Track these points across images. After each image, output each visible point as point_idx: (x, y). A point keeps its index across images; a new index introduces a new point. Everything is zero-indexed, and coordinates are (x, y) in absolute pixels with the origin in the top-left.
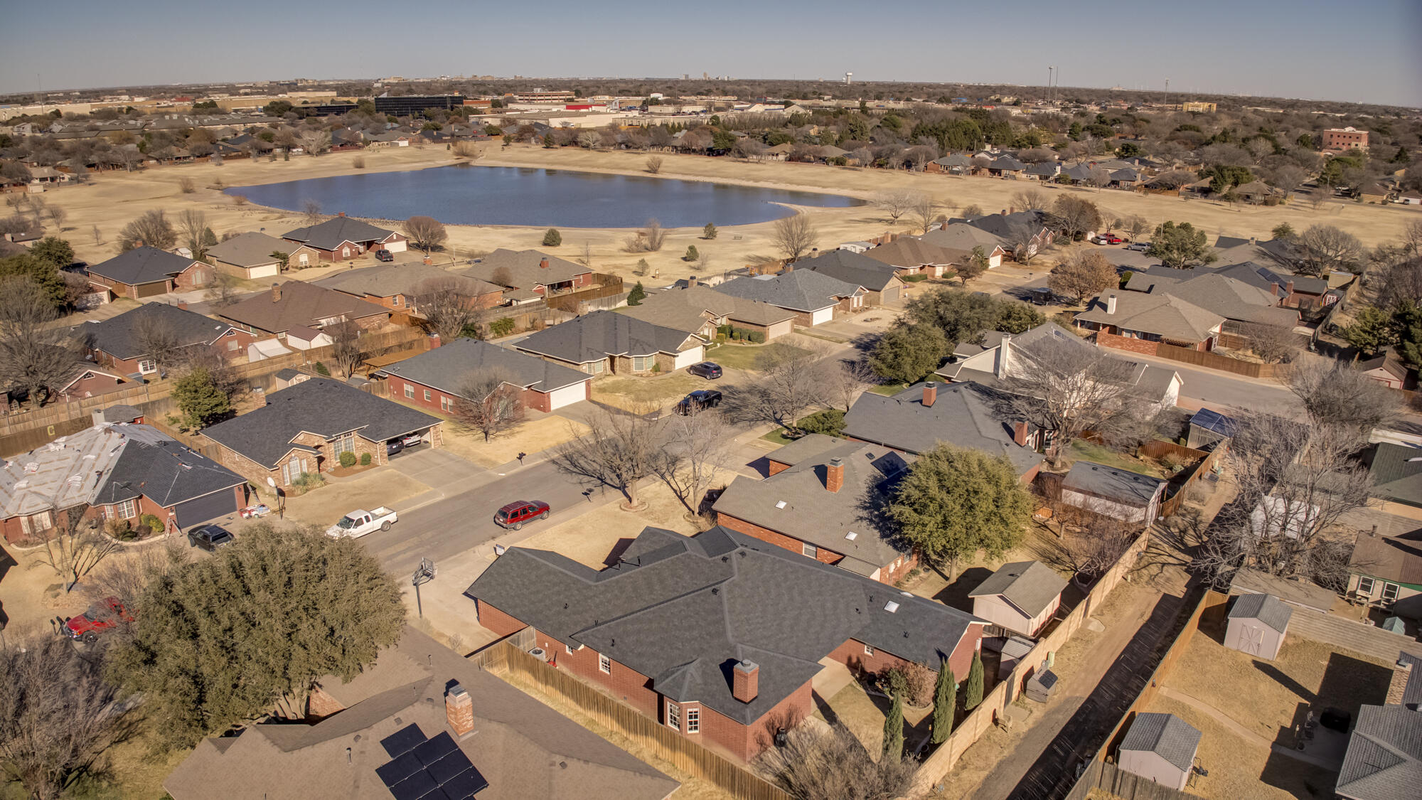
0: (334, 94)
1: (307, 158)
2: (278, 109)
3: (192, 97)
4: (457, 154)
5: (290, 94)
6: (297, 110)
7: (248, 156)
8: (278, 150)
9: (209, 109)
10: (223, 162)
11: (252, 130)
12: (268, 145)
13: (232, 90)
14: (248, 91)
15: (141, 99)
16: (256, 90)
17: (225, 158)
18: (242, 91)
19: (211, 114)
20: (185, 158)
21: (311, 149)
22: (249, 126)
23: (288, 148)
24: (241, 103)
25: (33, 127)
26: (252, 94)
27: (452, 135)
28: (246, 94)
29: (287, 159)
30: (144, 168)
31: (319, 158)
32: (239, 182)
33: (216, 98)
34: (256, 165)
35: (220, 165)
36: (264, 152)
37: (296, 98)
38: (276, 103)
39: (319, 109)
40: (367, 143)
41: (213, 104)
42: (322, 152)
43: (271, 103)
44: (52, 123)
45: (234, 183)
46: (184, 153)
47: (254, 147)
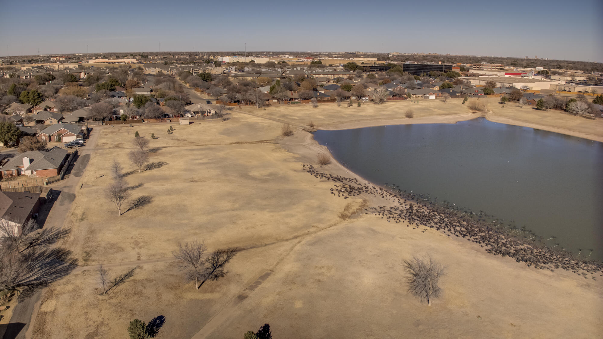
0: (376, 59)
1: (372, 105)
2: (351, 67)
3: (313, 57)
4: (471, 108)
5: (355, 59)
6: (360, 68)
7: (334, 100)
8: (354, 98)
9: (317, 65)
10: (318, 104)
11: (338, 80)
12: (347, 94)
13: (330, 55)
14: (336, 56)
15: (291, 57)
16: (340, 56)
17: (320, 101)
18: (334, 56)
19: (318, 67)
20: (296, 99)
21: (374, 98)
22: (336, 76)
23: (360, 96)
24: (333, 62)
25: (236, 68)
26: (338, 57)
27: (461, 92)
28: (335, 57)
29: (359, 105)
30: (268, 105)
31: (380, 106)
32: (327, 125)
33: (322, 59)
34: (339, 109)
35: (316, 107)
36: (345, 98)
37: (359, 61)
38: (350, 63)
39: (371, 67)
40: (409, 96)
41: (320, 62)
42: (381, 101)
43: (347, 63)
44: (245, 67)
45: (323, 125)
46: (296, 95)
47: (339, 95)
